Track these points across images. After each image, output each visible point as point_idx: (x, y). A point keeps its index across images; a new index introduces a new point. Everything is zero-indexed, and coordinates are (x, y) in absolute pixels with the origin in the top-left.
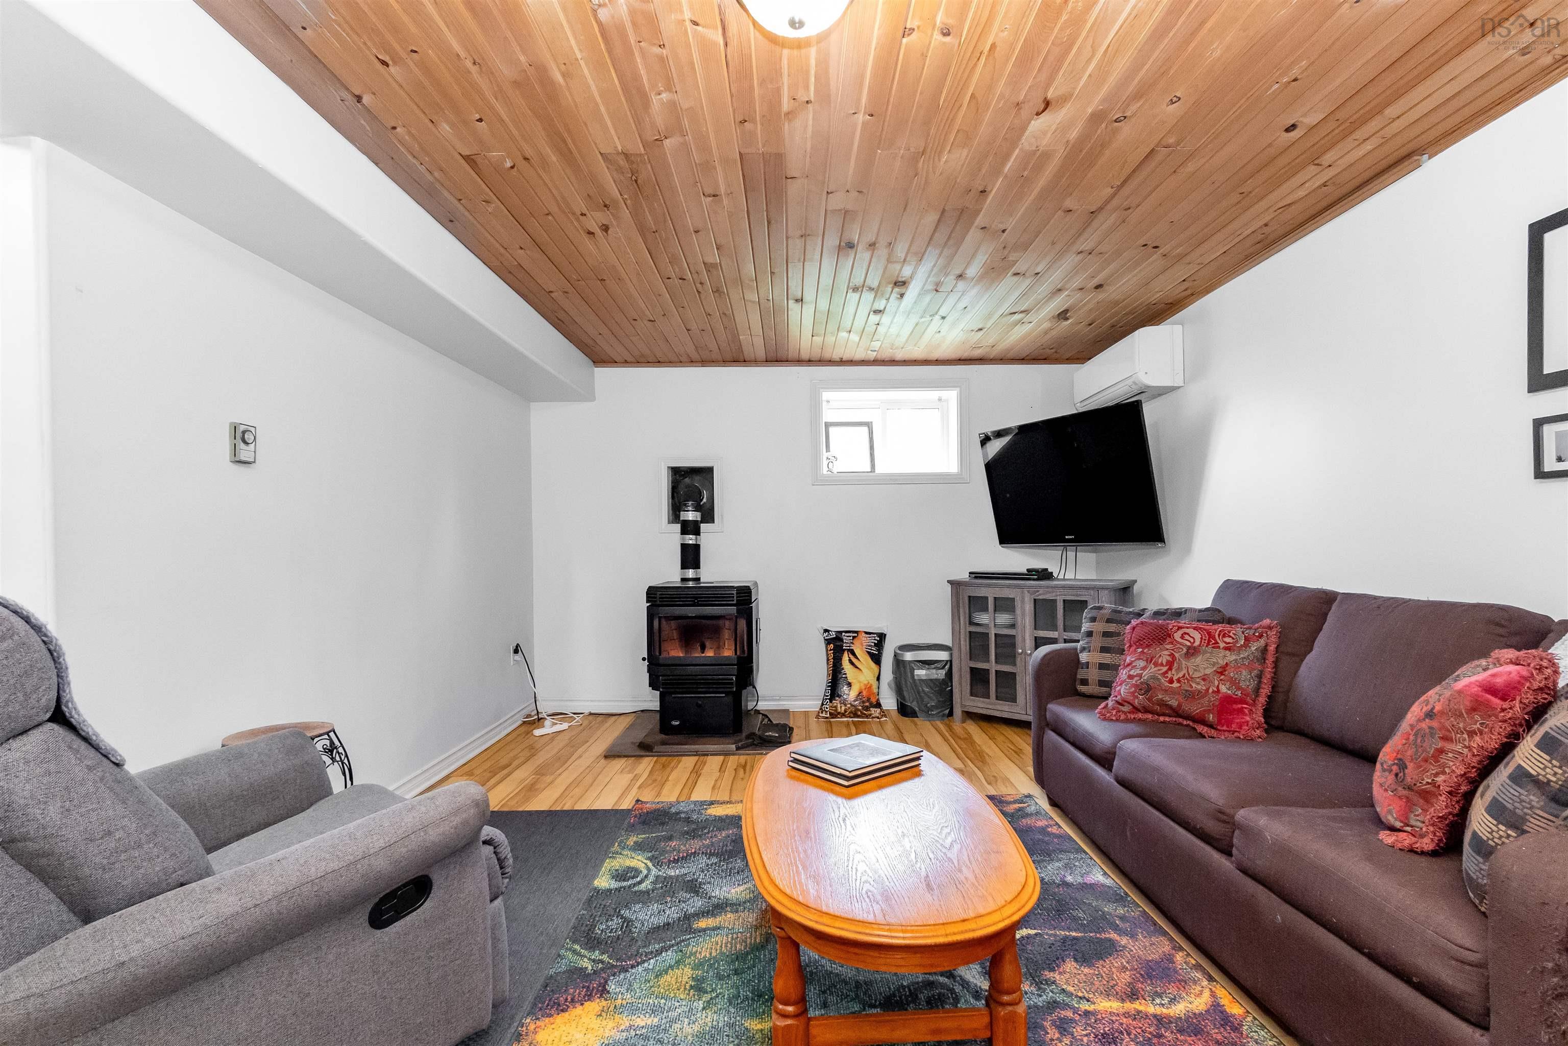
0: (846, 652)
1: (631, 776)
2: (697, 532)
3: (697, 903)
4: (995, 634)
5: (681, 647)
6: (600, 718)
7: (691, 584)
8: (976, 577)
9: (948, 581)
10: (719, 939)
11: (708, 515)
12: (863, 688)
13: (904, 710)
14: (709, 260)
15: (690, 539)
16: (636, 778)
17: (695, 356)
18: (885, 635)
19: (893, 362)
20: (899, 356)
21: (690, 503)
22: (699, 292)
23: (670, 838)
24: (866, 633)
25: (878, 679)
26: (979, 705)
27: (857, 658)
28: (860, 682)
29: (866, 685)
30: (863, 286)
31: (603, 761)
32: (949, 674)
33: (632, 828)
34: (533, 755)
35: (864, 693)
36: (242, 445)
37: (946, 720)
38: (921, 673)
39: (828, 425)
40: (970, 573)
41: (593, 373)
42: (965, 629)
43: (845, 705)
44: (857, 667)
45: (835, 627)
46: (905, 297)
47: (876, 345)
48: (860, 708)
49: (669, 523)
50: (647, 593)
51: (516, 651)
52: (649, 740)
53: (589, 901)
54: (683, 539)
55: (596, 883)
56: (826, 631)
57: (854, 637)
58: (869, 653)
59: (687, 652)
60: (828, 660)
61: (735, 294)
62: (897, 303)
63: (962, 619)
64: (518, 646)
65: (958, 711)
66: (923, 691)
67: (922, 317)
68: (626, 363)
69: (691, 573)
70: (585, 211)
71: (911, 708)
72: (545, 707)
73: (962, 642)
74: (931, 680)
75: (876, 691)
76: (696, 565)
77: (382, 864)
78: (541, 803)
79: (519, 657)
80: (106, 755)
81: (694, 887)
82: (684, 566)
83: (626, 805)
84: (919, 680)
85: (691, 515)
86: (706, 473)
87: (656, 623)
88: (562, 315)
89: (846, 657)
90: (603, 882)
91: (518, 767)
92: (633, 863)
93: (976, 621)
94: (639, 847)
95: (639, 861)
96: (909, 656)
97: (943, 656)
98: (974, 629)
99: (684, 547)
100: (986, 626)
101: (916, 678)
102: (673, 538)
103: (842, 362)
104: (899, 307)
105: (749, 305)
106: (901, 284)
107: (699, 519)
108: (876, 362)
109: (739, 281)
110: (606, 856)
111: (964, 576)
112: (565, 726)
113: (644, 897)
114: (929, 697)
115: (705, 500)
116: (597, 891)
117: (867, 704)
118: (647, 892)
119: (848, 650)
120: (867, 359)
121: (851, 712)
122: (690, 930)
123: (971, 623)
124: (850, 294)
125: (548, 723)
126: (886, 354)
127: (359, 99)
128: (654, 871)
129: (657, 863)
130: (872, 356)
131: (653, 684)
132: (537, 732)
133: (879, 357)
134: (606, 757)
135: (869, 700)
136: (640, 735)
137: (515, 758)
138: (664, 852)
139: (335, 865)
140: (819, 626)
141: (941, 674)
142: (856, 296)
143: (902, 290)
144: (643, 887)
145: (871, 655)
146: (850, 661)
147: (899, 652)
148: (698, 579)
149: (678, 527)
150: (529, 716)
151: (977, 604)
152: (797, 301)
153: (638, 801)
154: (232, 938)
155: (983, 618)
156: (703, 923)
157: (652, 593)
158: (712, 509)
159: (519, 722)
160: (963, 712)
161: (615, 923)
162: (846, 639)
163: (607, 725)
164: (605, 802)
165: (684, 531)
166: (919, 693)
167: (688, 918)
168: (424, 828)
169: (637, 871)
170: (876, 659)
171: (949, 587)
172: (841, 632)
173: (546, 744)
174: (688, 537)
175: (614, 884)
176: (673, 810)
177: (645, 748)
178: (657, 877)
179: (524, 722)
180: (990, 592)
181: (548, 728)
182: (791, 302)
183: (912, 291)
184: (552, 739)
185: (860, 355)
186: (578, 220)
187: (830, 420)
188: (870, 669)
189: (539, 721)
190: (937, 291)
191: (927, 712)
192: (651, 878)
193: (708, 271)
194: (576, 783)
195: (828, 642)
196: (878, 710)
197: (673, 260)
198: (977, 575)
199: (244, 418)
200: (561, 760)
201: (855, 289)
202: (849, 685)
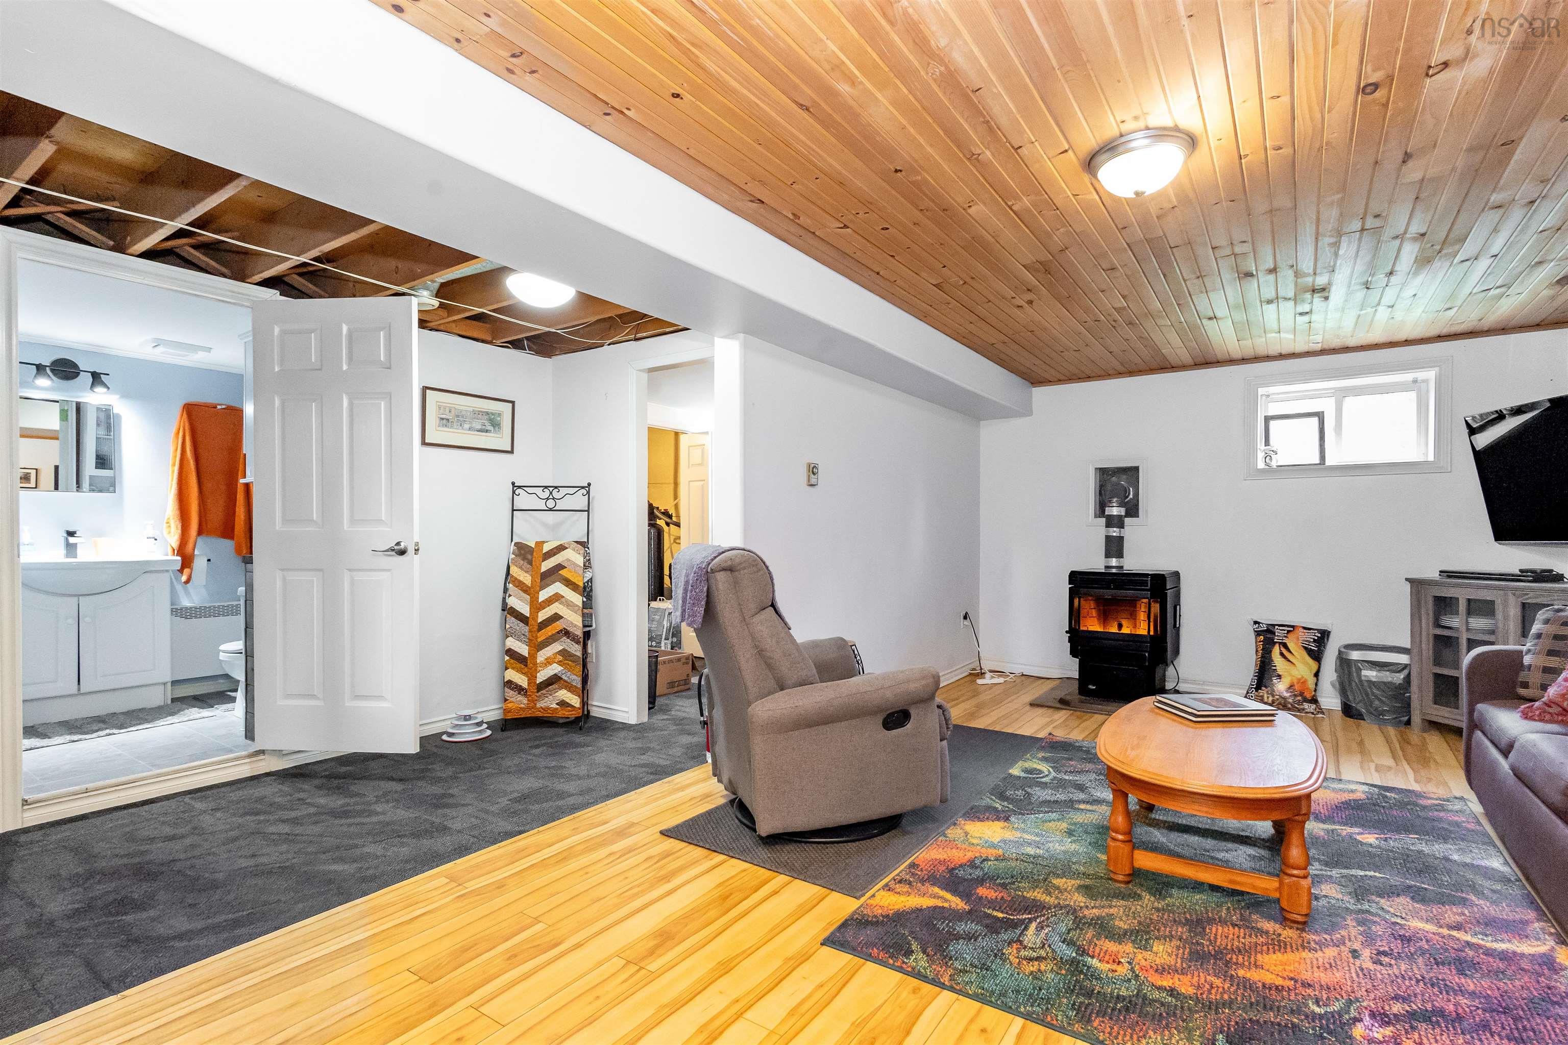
0: (1277, 645)
1: (1048, 720)
2: (1121, 526)
3: (1082, 796)
4: (1469, 640)
5: (1100, 623)
6: (1031, 679)
7: (1114, 571)
8: (1449, 577)
9: (1407, 579)
10: (1092, 816)
11: (1133, 510)
12: (1295, 681)
13: (1348, 711)
14: (1119, 305)
15: (1114, 532)
16: (1052, 722)
17: (1122, 369)
18: (1329, 632)
19: (1346, 349)
20: (1352, 343)
21: (1115, 500)
22: (1114, 327)
23: (1071, 759)
24: (1305, 628)
25: (1317, 675)
26: (1444, 714)
27: (1290, 652)
28: (1291, 675)
29: (1299, 680)
30: (1277, 298)
31: (1028, 707)
32: (1408, 678)
33: (1042, 748)
34: (974, 696)
35: (1296, 687)
36: (812, 476)
37: (1402, 728)
38: (1370, 674)
39: (1267, 419)
40: (1441, 572)
41: (1031, 392)
42: (1428, 630)
43: (1273, 696)
44: (1289, 661)
45: (1267, 618)
46: (1331, 298)
47: (1319, 338)
48: (1290, 701)
49: (1096, 517)
50: (1070, 576)
51: (965, 618)
52: (1068, 698)
53: (1005, 779)
54: (1108, 532)
55: (1010, 771)
56: (1256, 623)
57: (1289, 632)
58: (1305, 648)
59: (1104, 627)
60: (1257, 651)
61: (1149, 324)
62: (1324, 304)
63: (1424, 621)
64: (966, 613)
65: (1416, 719)
66: (1373, 693)
67: (1361, 310)
68: (1060, 381)
69: (1114, 562)
70: (1014, 295)
71: (1356, 709)
72: (986, 666)
73: (1424, 646)
74: (1385, 683)
75: (1312, 687)
76: (1120, 555)
77: (889, 694)
78: (981, 723)
79: (967, 622)
80: (786, 624)
81: (1081, 788)
82: (1108, 555)
83: (1041, 735)
84: (1368, 681)
85: (1115, 510)
86: (1132, 472)
87: (1076, 601)
88: (1002, 356)
89: (1276, 650)
90: (1016, 771)
91: (963, 701)
92: (1039, 767)
93: (1443, 623)
94: (1045, 759)
95: (1044, 767)
96: (1355, 655)
97: (1403, 659)
98: (1439, 632)
99: (1108, 538)
100: (1457, 629)
101: (1363, 678)
102: (1099, 531)
103: (1281, 357)
104: (1327, 307)
105: (1164, 329)
106: (1323, 291)
107: (1123, 514)
108: (1323, 352)
109: (1150, 314)
110: (1021, 759)
111: (1433, 574)
112: (1001, 680)
113: (1044, 786)
114: (1380, 700)
115: (1131, 496)
116: (1011, 775)
117: (1299, 698)
118: (1046, 783)
119: (1280, 643)
120: (1310, 350)
121: (1280, 704)
122: (1072, 807)
123: (1437, 625)
124: (1265, 307)
125: (988, 675)
126: (1336, 343)
127: (878, 273)
128: (1053, 774)
129: (1056, 769)
130: (1318, 347)
131: (1074, 653)
132: (980, 681)
133: (1326, 347)
134: (1031, 705)
135: (1301, 694)
136: (1061, 694)
137: (963, 695)
138: (1064, 765)
139: (869, 689)
140: (1249, 617)
141: (1399, 678)
142: (1273, 307)
143: (1326, 294)
144: (1044, 780)
145: (1310, 652)
146: (1282, 654)
147: (1343, 650)
148: (1122, 567)
149: (1103, 521)
150: (974, 669)
151: (1444, 605)
152: (1210, 319)
153: (1050, 734)
154: (832, 709)
155: (1455, 621)
156: (1082, 806)
157: (1075, 577)
158: (1136, 506)
159: (966, 674)
160: (1423, 720)
161: (1020, 793)
162: (1278, 632)
163: (1034, 685)
164: (1027, 731)
165: (1109, 525)
166: (1367, 695)
167: (1071, 802)
168: (908, 681)
169: (1041, 772)
170: (1316, 655)
171: (1408, 586)
172: (1274, 625)
173: (985, 691)
174: (1111, 529)
175: (1023, 775)
176: (1077, 744)
177: (1064, 703)
178: (1055, 778)
179: (971, 674)
180: (1462, 593)
181: (988, 680)
182: (1205, 322)
183: (1337, 294)
184: (991, 688)
185: (1300, 347)
186: (1010, 302)
187: (1270, 414)
188: (1306, 664)
189: (982, 674)
190: (1368, 288)
191: (1378, 715)
192: (1051, 777)
193: (1118, 313)
194: (1005, 717)
195: (1258, 633)
196: (1314, 706)
197: (1087, 311)
198: (1448, 574)
199: (814, 461)
200: (997, 702)
201: (1269, 302)
202: (1279, 676)
